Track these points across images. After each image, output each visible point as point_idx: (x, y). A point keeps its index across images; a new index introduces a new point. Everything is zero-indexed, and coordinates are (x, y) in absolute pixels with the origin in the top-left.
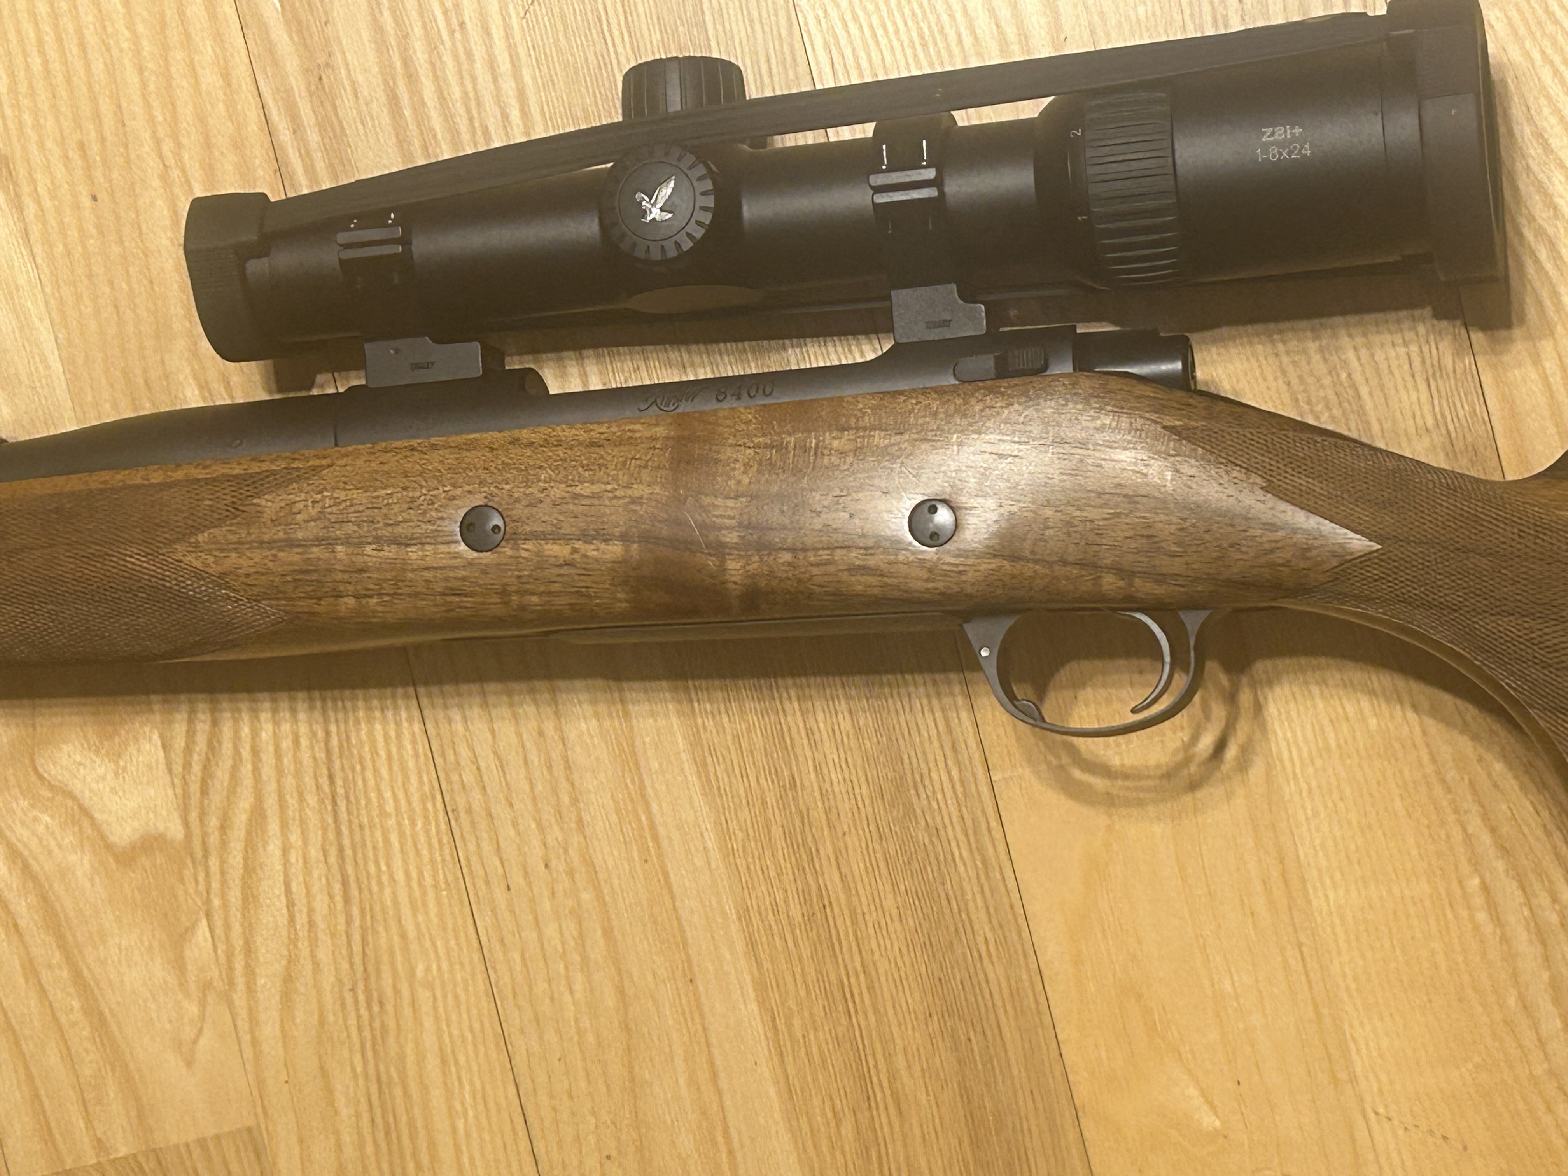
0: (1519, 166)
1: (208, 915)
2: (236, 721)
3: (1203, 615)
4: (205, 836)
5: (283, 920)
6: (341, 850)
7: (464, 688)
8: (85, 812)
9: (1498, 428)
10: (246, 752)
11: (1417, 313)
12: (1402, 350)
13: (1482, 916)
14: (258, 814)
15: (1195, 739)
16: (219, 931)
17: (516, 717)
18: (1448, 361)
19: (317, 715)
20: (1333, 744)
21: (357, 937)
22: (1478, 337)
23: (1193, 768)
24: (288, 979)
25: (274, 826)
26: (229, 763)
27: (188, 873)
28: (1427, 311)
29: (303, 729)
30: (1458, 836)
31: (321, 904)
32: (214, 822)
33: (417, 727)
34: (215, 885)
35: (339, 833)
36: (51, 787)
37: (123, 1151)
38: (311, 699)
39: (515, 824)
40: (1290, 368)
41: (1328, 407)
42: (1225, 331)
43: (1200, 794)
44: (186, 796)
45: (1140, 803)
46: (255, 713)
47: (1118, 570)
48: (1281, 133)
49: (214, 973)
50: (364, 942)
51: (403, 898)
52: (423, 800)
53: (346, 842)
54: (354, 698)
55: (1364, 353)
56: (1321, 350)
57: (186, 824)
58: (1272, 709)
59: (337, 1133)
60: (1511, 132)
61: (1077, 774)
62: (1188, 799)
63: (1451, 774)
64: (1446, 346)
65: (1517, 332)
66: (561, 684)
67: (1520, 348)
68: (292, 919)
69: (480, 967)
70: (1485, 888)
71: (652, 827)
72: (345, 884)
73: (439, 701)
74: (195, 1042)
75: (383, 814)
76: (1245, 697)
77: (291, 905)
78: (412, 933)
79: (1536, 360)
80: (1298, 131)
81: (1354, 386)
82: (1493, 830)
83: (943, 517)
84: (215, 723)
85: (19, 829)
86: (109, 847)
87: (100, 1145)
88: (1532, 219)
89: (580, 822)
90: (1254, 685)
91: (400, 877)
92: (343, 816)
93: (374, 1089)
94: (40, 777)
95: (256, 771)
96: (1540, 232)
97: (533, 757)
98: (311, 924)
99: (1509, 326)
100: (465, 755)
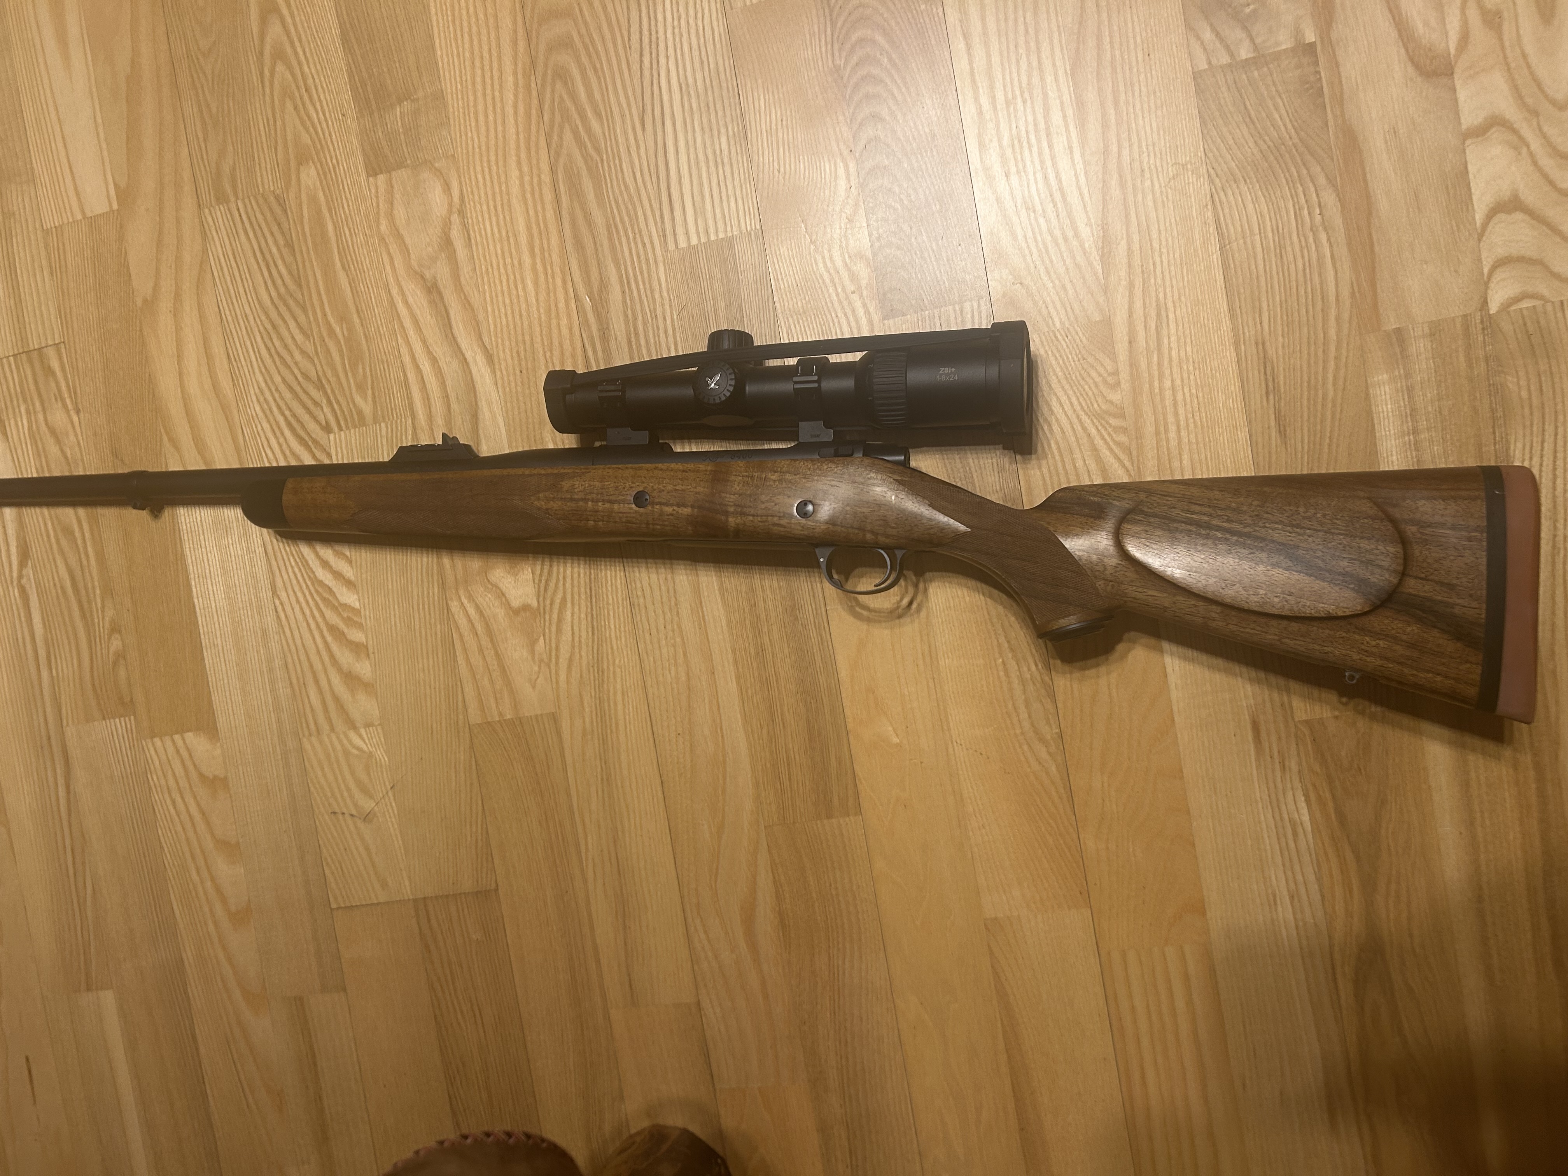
0: (1040, 394)
1: (544, 635)
2: (558, 566)
3: (904, 551)
4: (545, 607)
5: (570, 639)
6: (592, 615)
7: (639, 560)
8: (503, 594)
9: (1023, 492)
10: (561, 578)
11: (997, 447)
12: (990, 461)
13: (1002, 674)
14: (564, 599)
15: (901, 600)
16: (547, 641)
17: (657, 573)
18: (1007, 466)
19: (587, 566)
20: (952, 605)
21: (595, 647)
22: (1018, 457)
23: (900, 610)
24: (570, 660)
25: (569, 605)
26: (555, 581)
27: (538, 620)
28: (1001, 446)
29: (582, 571)
30: (995, 643)
31: (584, 635)
32: (548, 602)
33: (622, 573)
34: (547, 624)
35: (592, 609)
36: (492, 584)
37: (508, 717)
38: (585, 561)
39: (655, 612)
40: (948, 465)
41: (961, 480)
42: (925, 448)
43: (902, 620)
44: (539, 591)
45: (880, 622)
46: (565, 563)
47: (872, 532)
48: (947, 370)
49: (545, 656)
50: (598, 649)
51: (613, 635)
52: (623, 600)
53: (594, 612)
54: (601, 561)
55: (976, 461)
56: (960, 458)
57: (538, 601)
58: (931, 591)
59: (584, 717)
60: (1038, 381)
61: (858, 609)
62: (897, 621)
63: (995, 620)
64: (1006, 460)
65: (1034, 456)
66: (675, 562)
67: (1034, 462)
68: (573, 640)
69: (638, 661)
70: (1004, 663)
71: (703, 616)
72: (593, 628)
73: (630, 564)
74: (536, 680)
75: (608, 604)
76: (921, 585)
77: (573, 634)
78: (615, 648)
79: (1040, 468)
80: (953, 370)
81: (971, 473)
82: (1008, 642)
83: (810, 508)
84: (551, 566)
85: (480, 599)
86: (511, 608)
87: (501, 714)
88: (1043, 414)
89: (678, 612)
90: (925, 582)
91: (612, 627)
92: (594, 604)
93: (598, 702)
94: (488, 581)
95: (564, 584)
96: (1046, 420)
97: (663, 588)
98: (580, 641)
99: (1030, 453)
100: (639, 585)
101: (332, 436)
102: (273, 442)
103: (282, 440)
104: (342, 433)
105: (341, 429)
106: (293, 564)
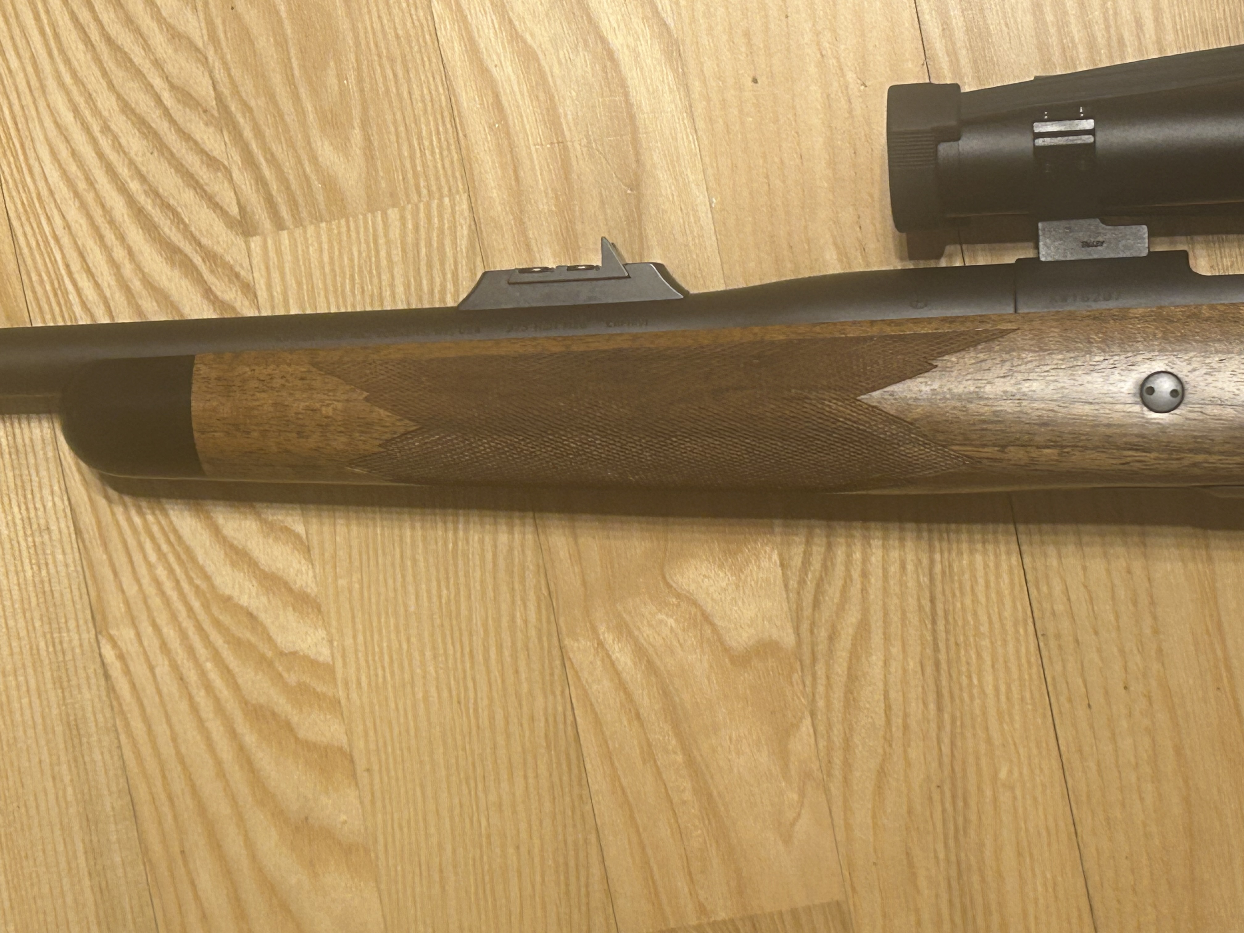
1: (813, 714)
2: (849, 546)
4: (813, 645)
5: (880, 721)
6: (937, 664)
7: (1060, 527)
8: (707, 618)
10: (856, 574)
14: (864, 626)
16: (821, 728)
17: (1105, 555)
19: (924, 544)
21: (946, 740)
24: (882, 773)
25: (877, 638)
26: (840, 583)
27: (796, 677)
29: (910, 557)
31: (915, 708)
32: (823, 634)
33: (1015, 559)
34: (821, 689)
35: (936, 649)
36: (678, 596)
37: (722, 915)
38: (919, 531)
39: (1099, 650)
44: (799, 608)
46: (867, 540)
49: (815, 766)
50: (953, 744)
51: (991, 710)
52: (1015, 625)
53: (943, 657)
54: (958, 532)
57: (798, 634)
59: (917, 911)
66: (1149, 529)
68: (888, 722)
69: (1058, 774)
71: (1227, 659)
72: (939, 695)
73: (1036, 538)
74: (793, 824)
75: (978, 634)
77: (888, 708)
78: (997, 742)
84: (829, 546)
85: (647, 631)
86: (727, 650)
87: (702, 909)
89: (1160, 650)
91: (990, 690)
92: (942, 635)
93: (954, 873)
94: (669, 586)
95: (864, 590)
97: (1121, 593)
98: (906, 727)
100: (1058, 589)
101: (255, 243)
102: (97, 257)
103: (119, 253)
104: (285, 234)
105: (279, 225)
106: (153, 557)
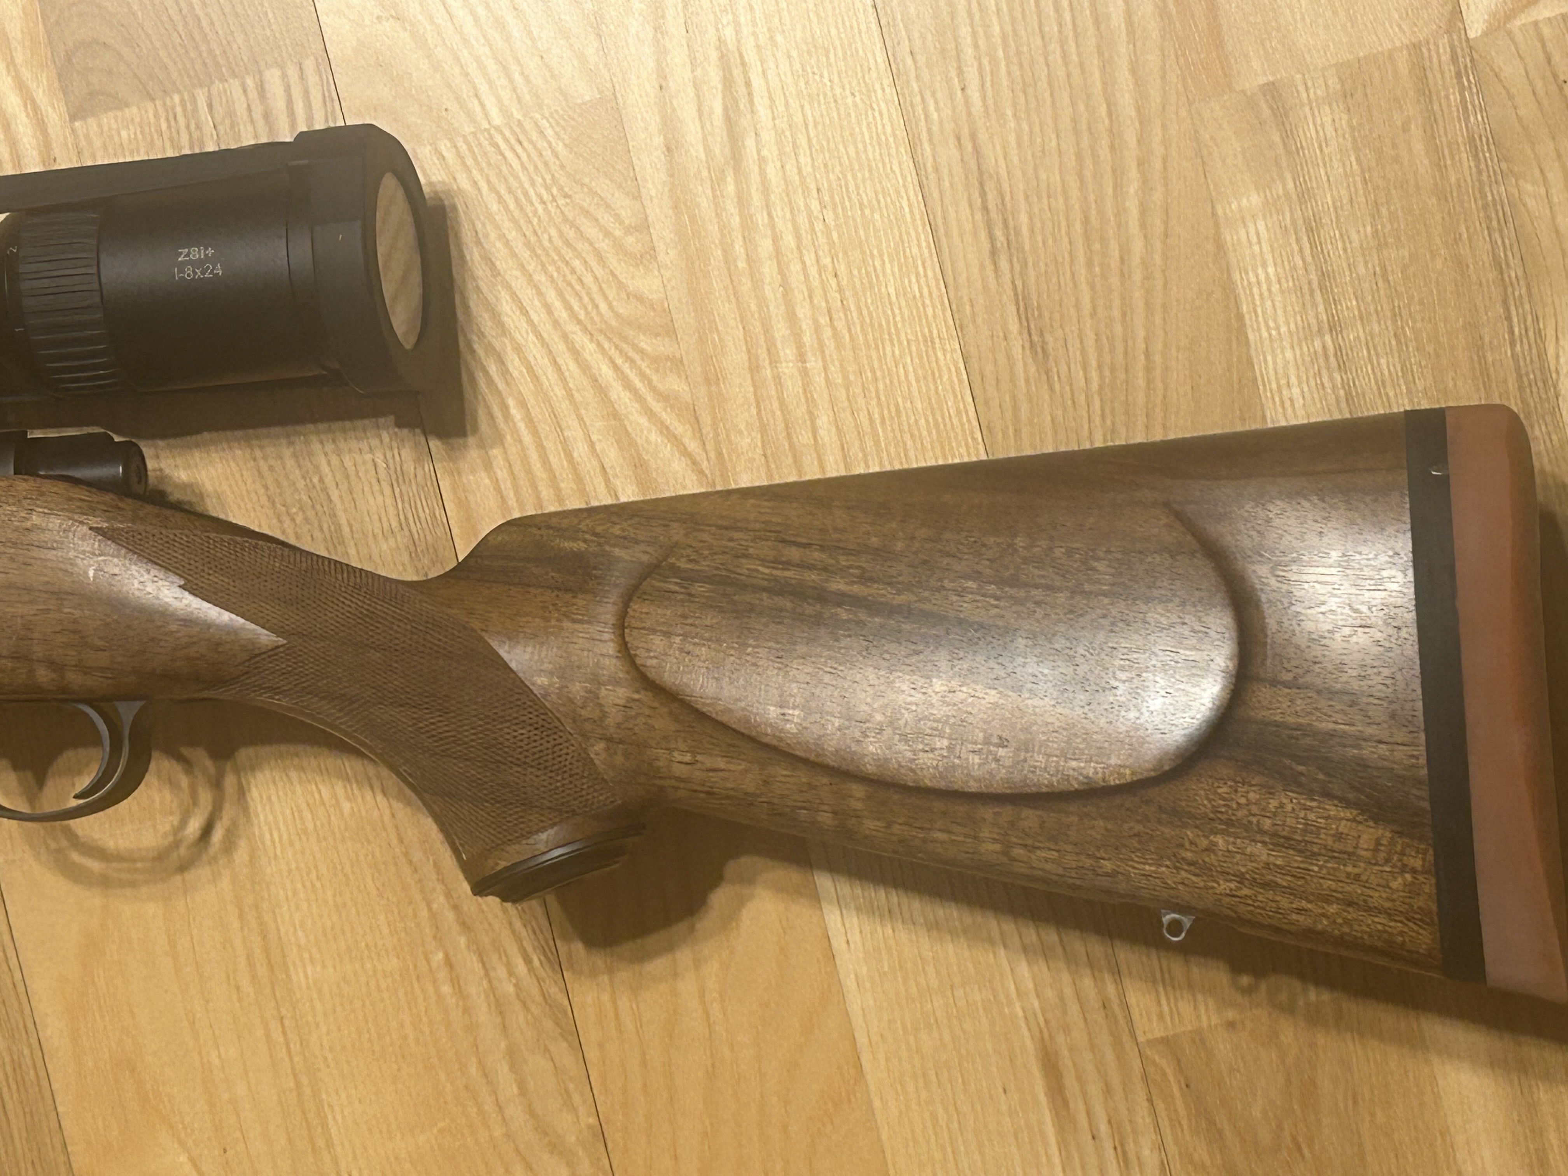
0: (470, 285)
3: (138, 704)
9: (455, 531)
11: (382, 420)
12: (368, 457)
13: (446, 989)
15: (184, 822)
18: (409, 467)
20: (310, 826)
22: (435, 444)
23: (182, 851)
28: (392, 418)
30: (424, 913)
40: (266, 473)
41: (301, 509)
42: (206, 435)
43: (190, 876)
45: (133, 884)
47: (51, 664)
48: (196, 253)
55: (334, 460)
56: (295, 456)
58: (255, 794)
60: (462, 258)
61: (75, 857)
62: (178, 878)
63: (417, 855)
64: (407, 453)
65: (471, 440)
67: (473, 454)
70: (449, 963)
76: (230, 781)
79: (488, 466)
80: (210, 251)
81: (325, 489)
82: (456, 908)
88: (482, 335)
90: (237, 771)
96: (490, 349)
99: (463, 434)
